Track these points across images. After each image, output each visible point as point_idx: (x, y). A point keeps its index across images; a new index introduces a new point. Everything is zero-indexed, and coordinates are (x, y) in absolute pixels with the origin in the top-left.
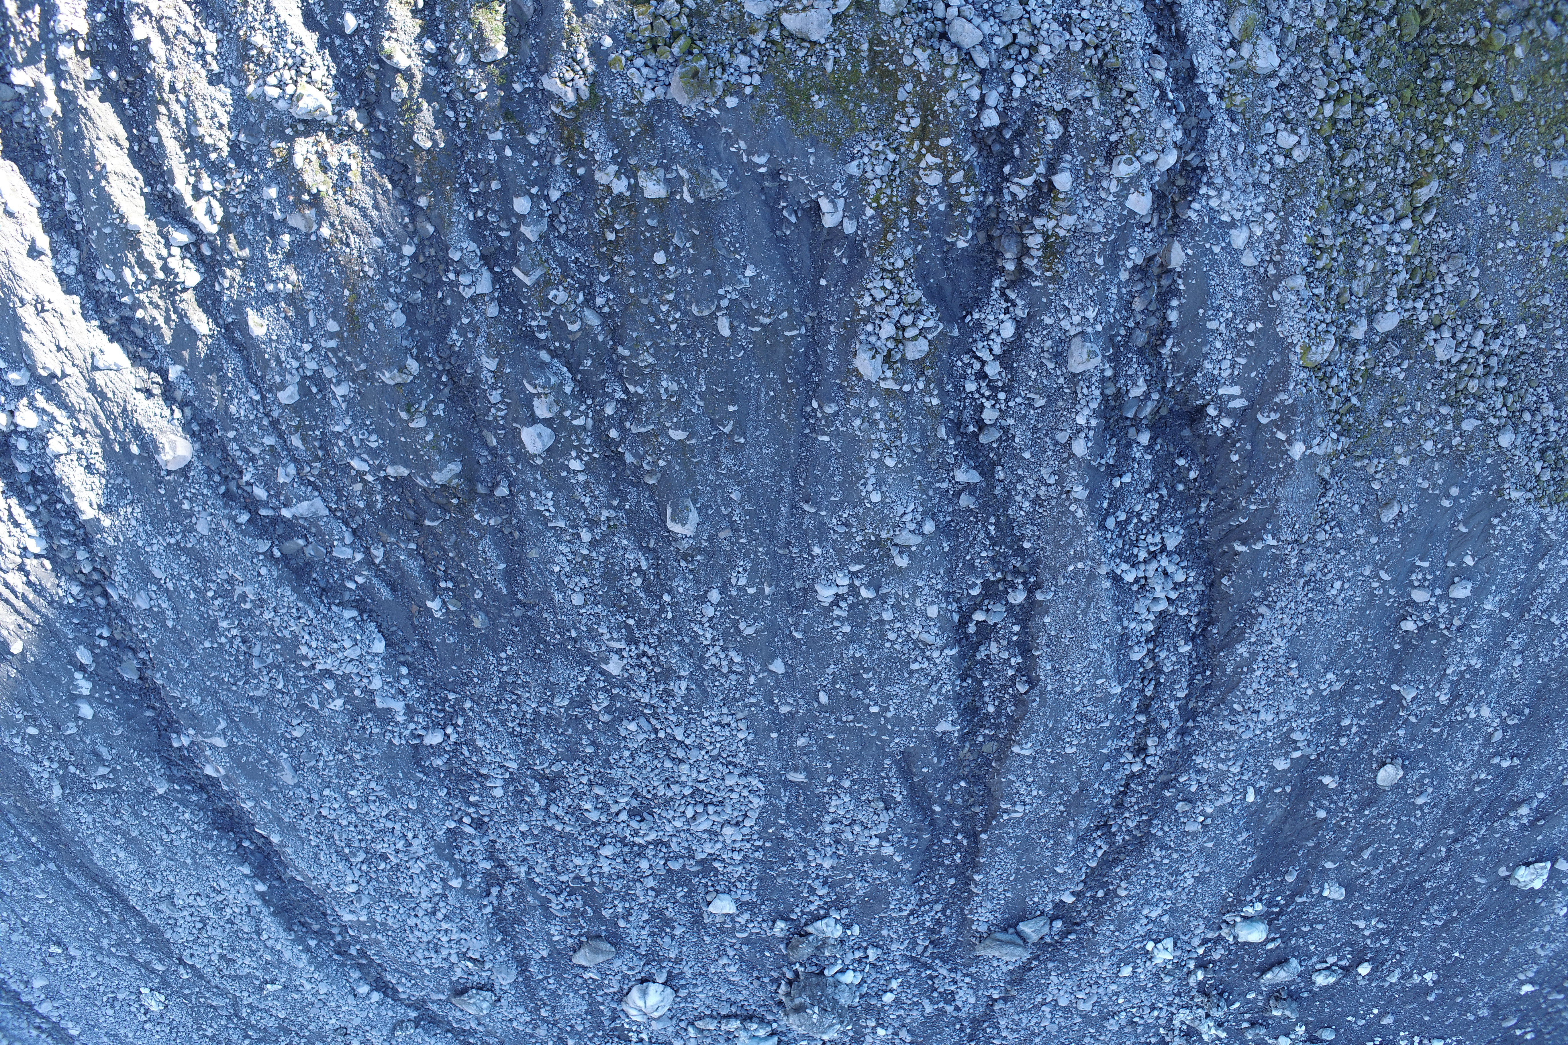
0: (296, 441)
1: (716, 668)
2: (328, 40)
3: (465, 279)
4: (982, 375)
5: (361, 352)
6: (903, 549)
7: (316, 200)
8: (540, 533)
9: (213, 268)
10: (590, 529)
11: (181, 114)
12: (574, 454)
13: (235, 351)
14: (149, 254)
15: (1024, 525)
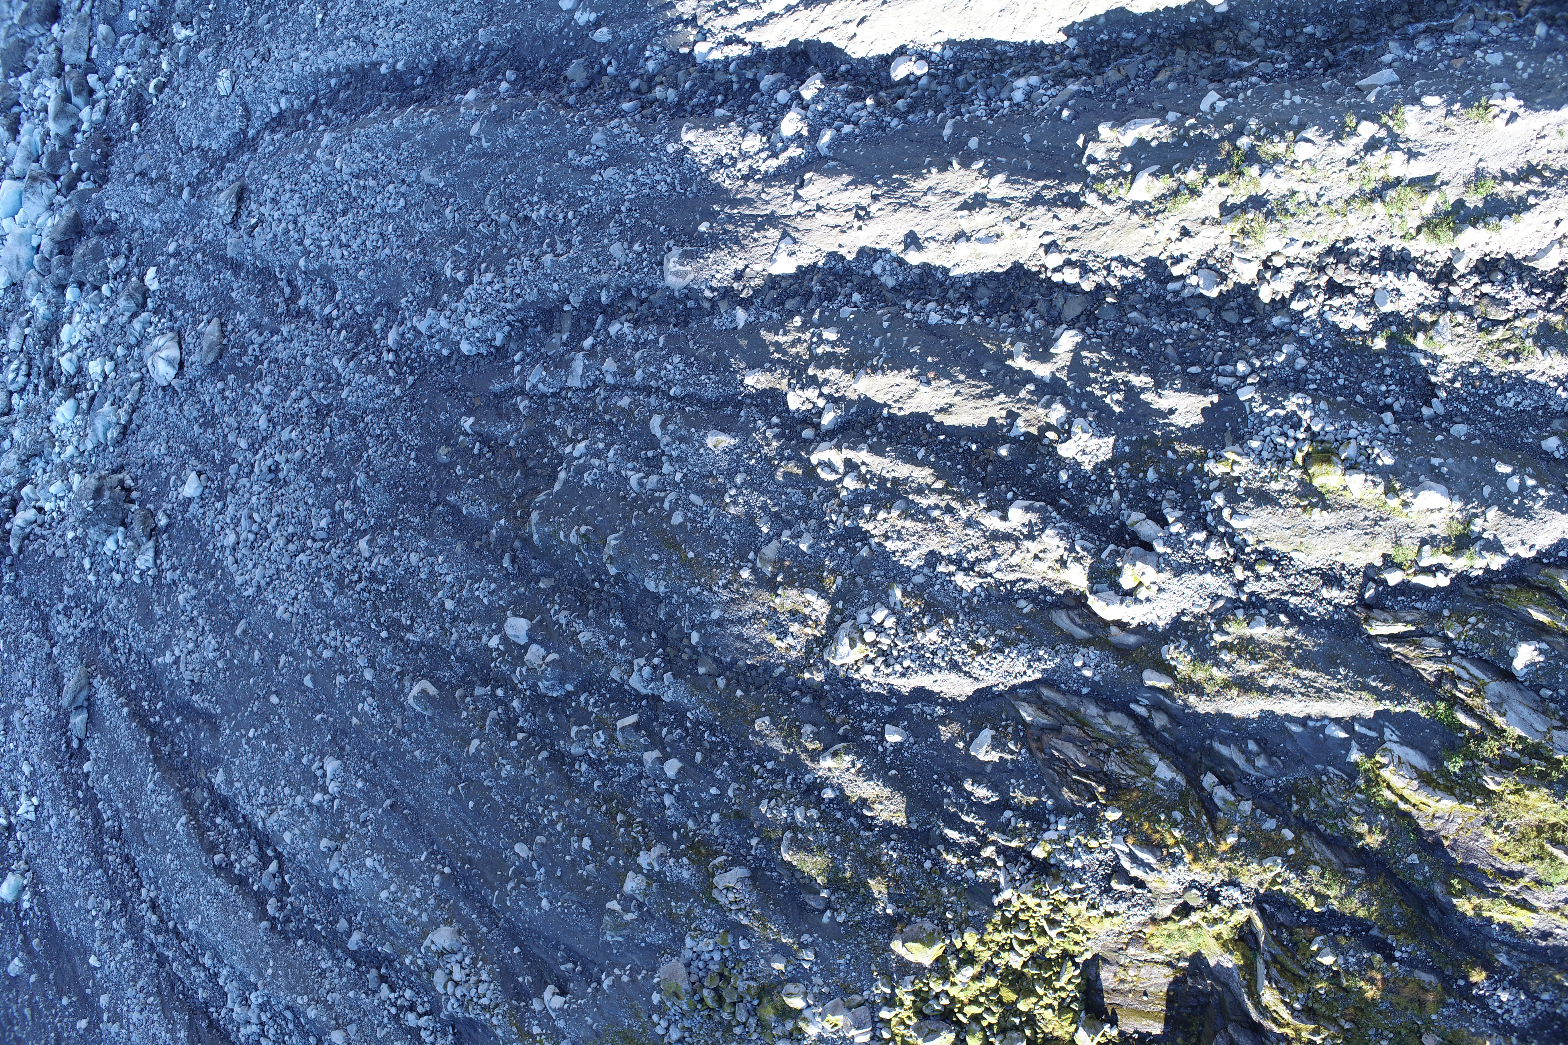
0: (625, 402)
1: (328, 629)
2: (894, 700)
3: (647, 671)
4: (412, 1008)
5: (644, 529)
6: (331, 851)
7: (772, 587)
8: (468, 568)
9: (792, 428)
10: (452, 613)
11: (924, 502)
12: (501, 647)
13: (718, 398)
14: (833, 373)
15: (313, 952)
